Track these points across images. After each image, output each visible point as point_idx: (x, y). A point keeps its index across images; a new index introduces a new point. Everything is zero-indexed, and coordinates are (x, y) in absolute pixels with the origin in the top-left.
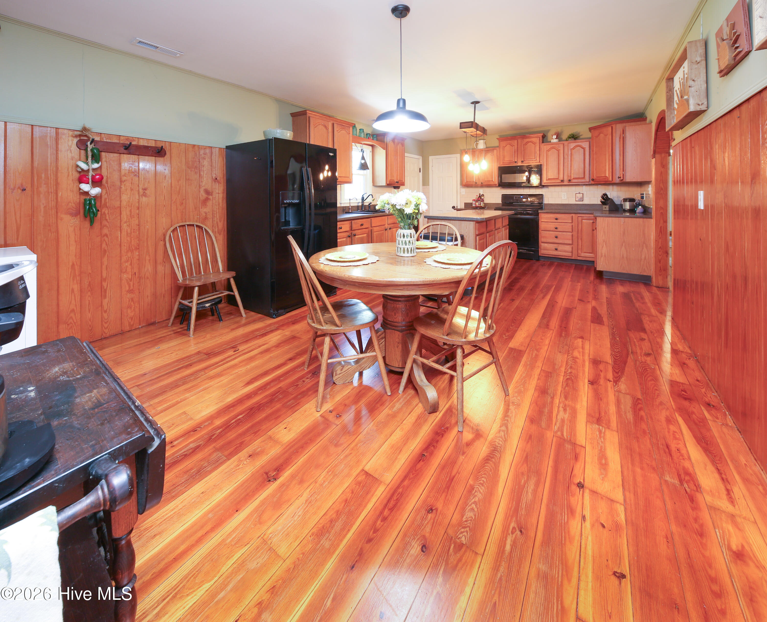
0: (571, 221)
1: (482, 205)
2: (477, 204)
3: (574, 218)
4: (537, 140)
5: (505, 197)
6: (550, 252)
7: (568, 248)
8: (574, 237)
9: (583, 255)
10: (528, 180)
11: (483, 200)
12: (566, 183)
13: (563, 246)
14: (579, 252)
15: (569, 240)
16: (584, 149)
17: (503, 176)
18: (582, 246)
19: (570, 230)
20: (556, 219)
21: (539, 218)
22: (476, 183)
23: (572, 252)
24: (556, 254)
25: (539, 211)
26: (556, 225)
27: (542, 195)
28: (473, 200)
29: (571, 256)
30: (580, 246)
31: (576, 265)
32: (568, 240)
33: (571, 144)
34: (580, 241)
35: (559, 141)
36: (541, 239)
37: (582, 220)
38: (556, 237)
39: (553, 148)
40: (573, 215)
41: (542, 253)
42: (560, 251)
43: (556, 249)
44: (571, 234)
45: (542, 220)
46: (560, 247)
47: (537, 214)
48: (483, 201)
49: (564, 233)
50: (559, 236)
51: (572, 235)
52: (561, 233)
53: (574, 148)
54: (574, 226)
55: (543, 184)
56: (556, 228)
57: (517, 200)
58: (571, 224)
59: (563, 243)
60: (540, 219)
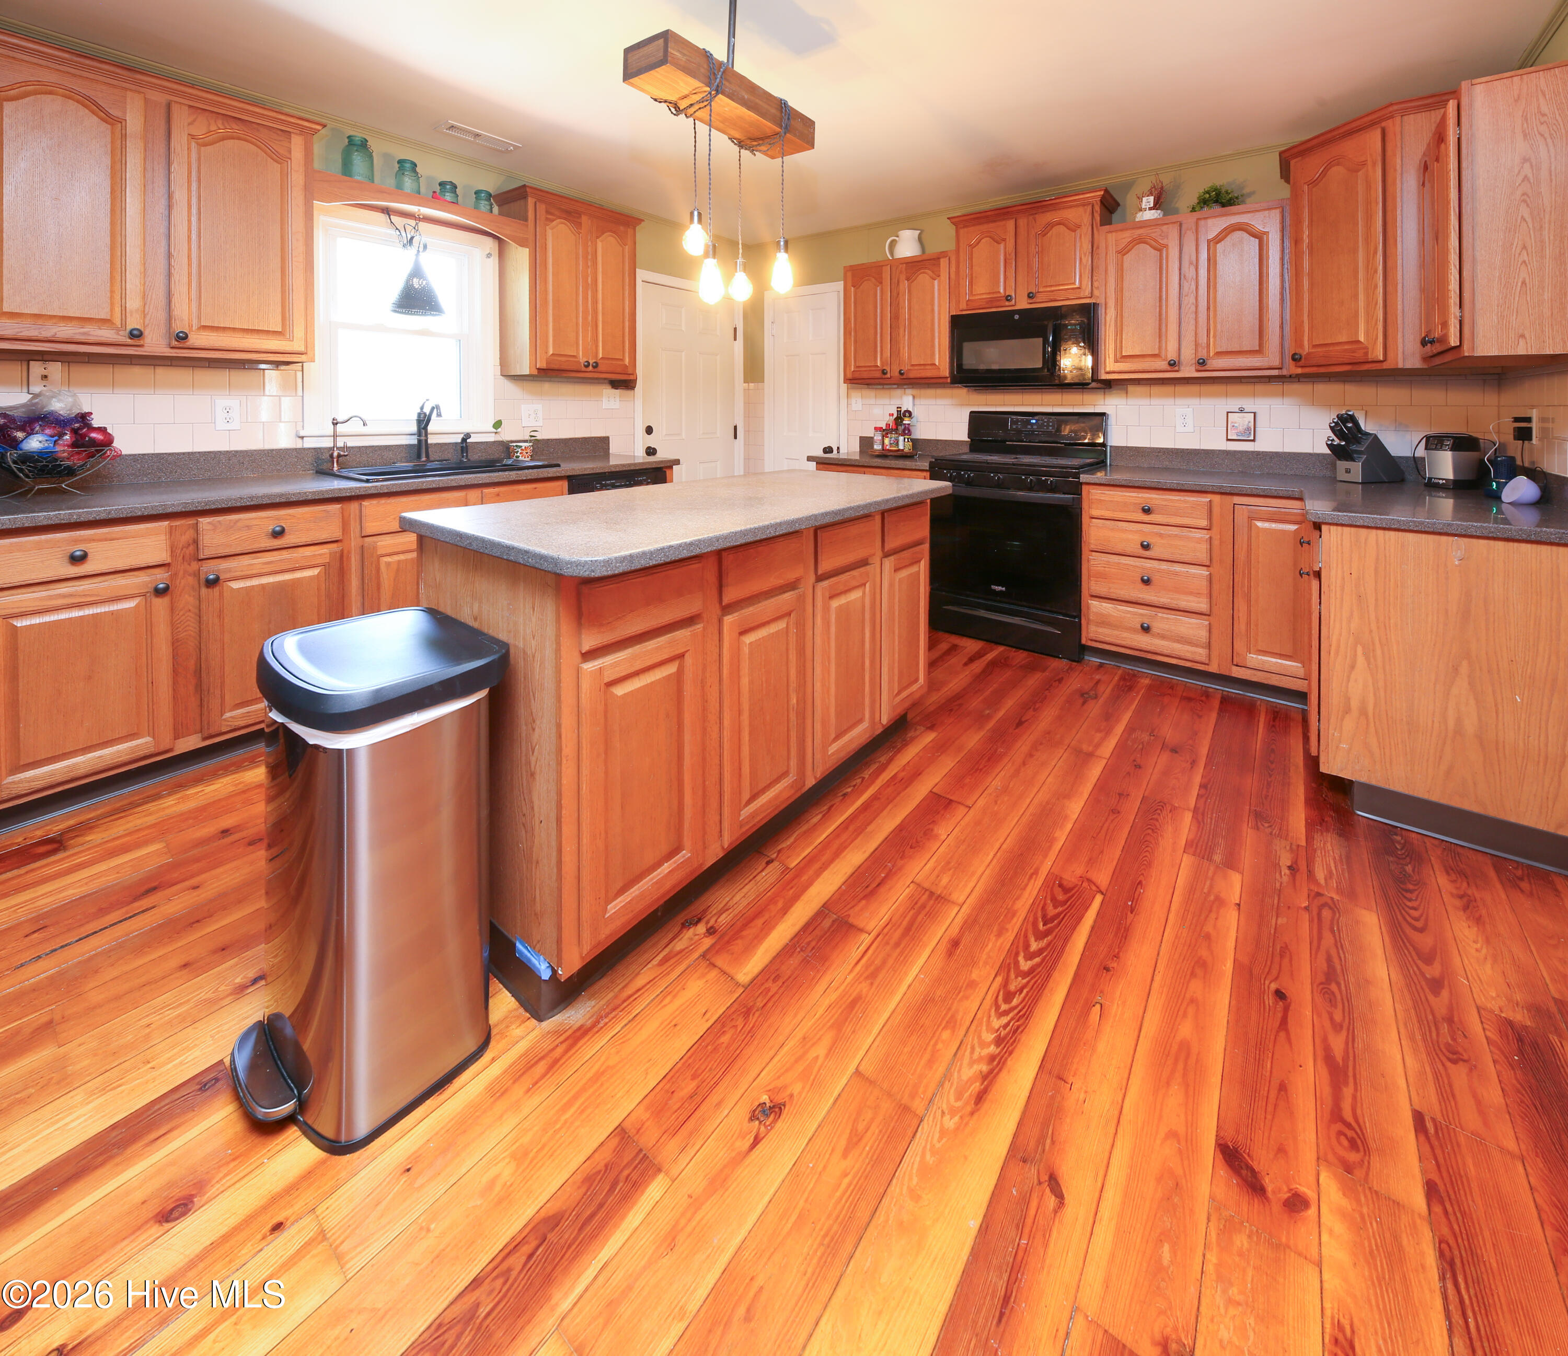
0: (1204, 523)
1: (903, 444)
2: (887, 441)
3: (1216, 510)
4: (1081, 216)
5: (977, 421)
6: (1125, 635)
7: (1195, 628)
8: (1216, 587)
9: (1254, 659)
10: (1052, 362)
11: (907, 431)
12: (1189, 371)
13: (1171, 616)
14: (1239, 646)
15: (1198, 594)
16: (1260, 237)
17: (968, 347)
18: (1248, 623)
19: (1203, 557)
20: (1147, 511)
21: (1080, 501)
22: (884, 372)
23: (1209, 646)
24: (1143, 646)
25: (1084, 478)
26: (1147, 532)
27: (1103, 414)
28: (876, 429)
29: (1204, 659)
30: (1241, 627)
31: (1226, 701)
32: (1191, 593)
33: (1210, 222)
34: (1241, 605)
35: (1164, 215)
36: (1090, 584)
37: (1251, 519)
38: (1146, 582)
39: (1140, 240)
40: (1216, 499)
41: (1092, 635)
42: (1163, 637)
43: (1146, 629)
44: (1204, 572)
45: (1095, 513)
46: (1162, 622)
47: (1076, 488)
48: (910, 433)
49: (1177, 568)
50: (1155, 578)
51: (1210, 579)
52: (1164, 566)
53: (1218, 239)
54: (1216, 542)
55: (1104, 376)
56: (1146, 547)
57: (1019, 432)
58: (1204, 535)
59: (1173, 604)
60: (1085, 505)
